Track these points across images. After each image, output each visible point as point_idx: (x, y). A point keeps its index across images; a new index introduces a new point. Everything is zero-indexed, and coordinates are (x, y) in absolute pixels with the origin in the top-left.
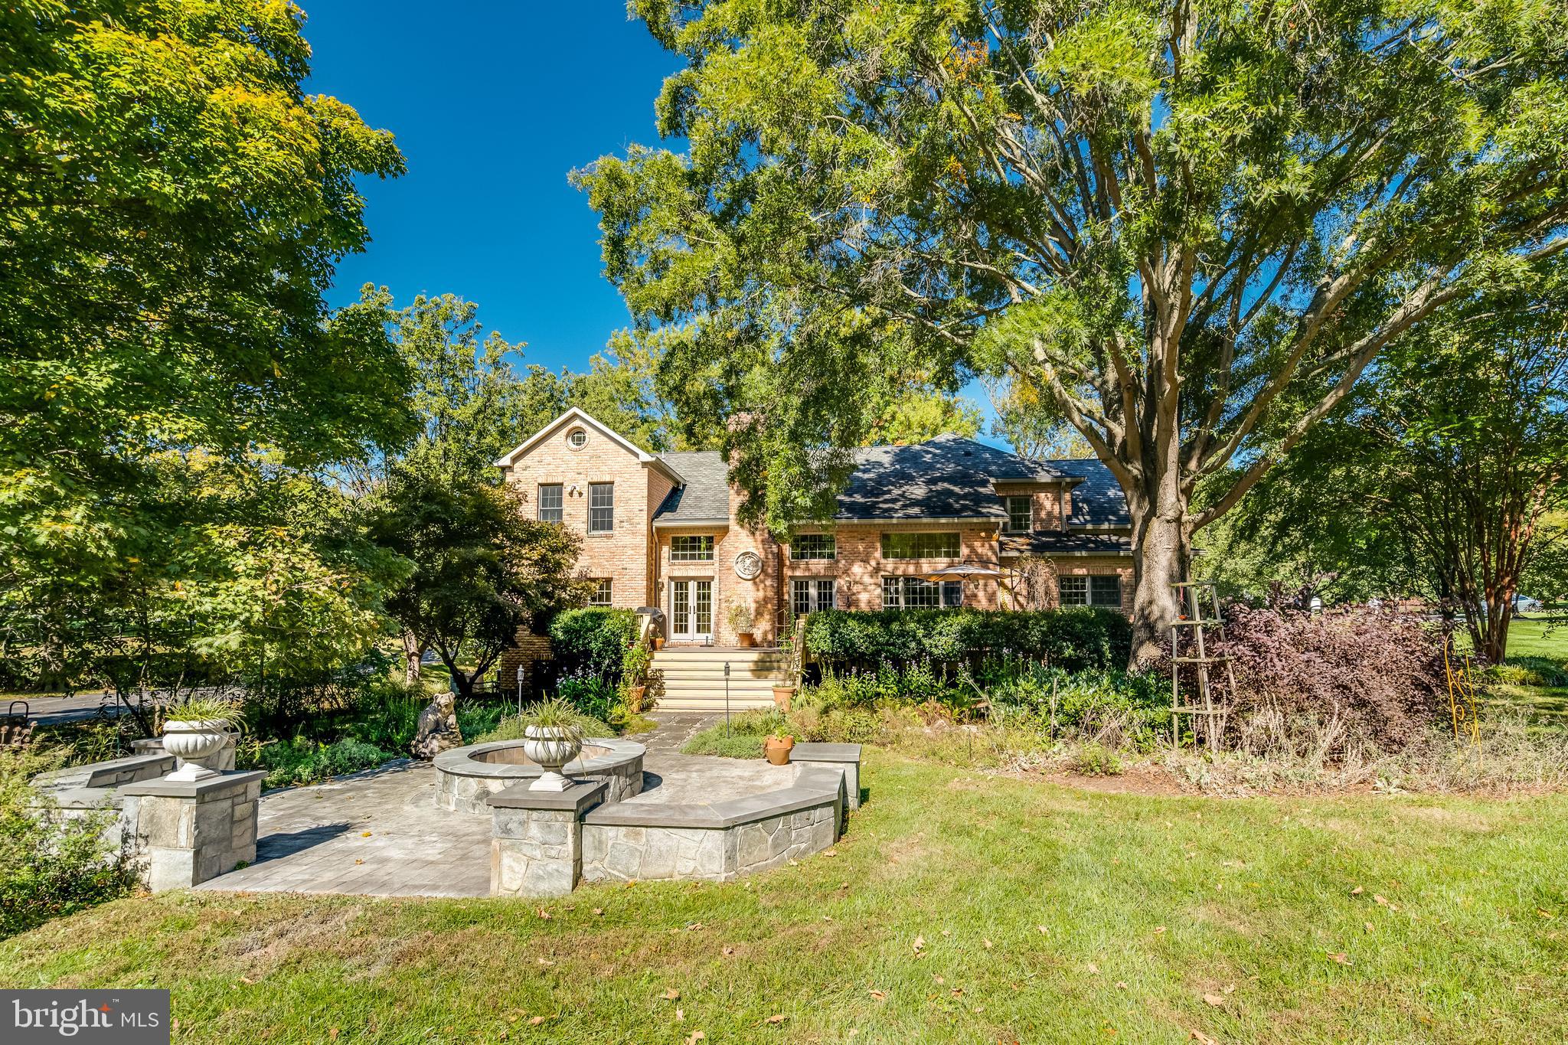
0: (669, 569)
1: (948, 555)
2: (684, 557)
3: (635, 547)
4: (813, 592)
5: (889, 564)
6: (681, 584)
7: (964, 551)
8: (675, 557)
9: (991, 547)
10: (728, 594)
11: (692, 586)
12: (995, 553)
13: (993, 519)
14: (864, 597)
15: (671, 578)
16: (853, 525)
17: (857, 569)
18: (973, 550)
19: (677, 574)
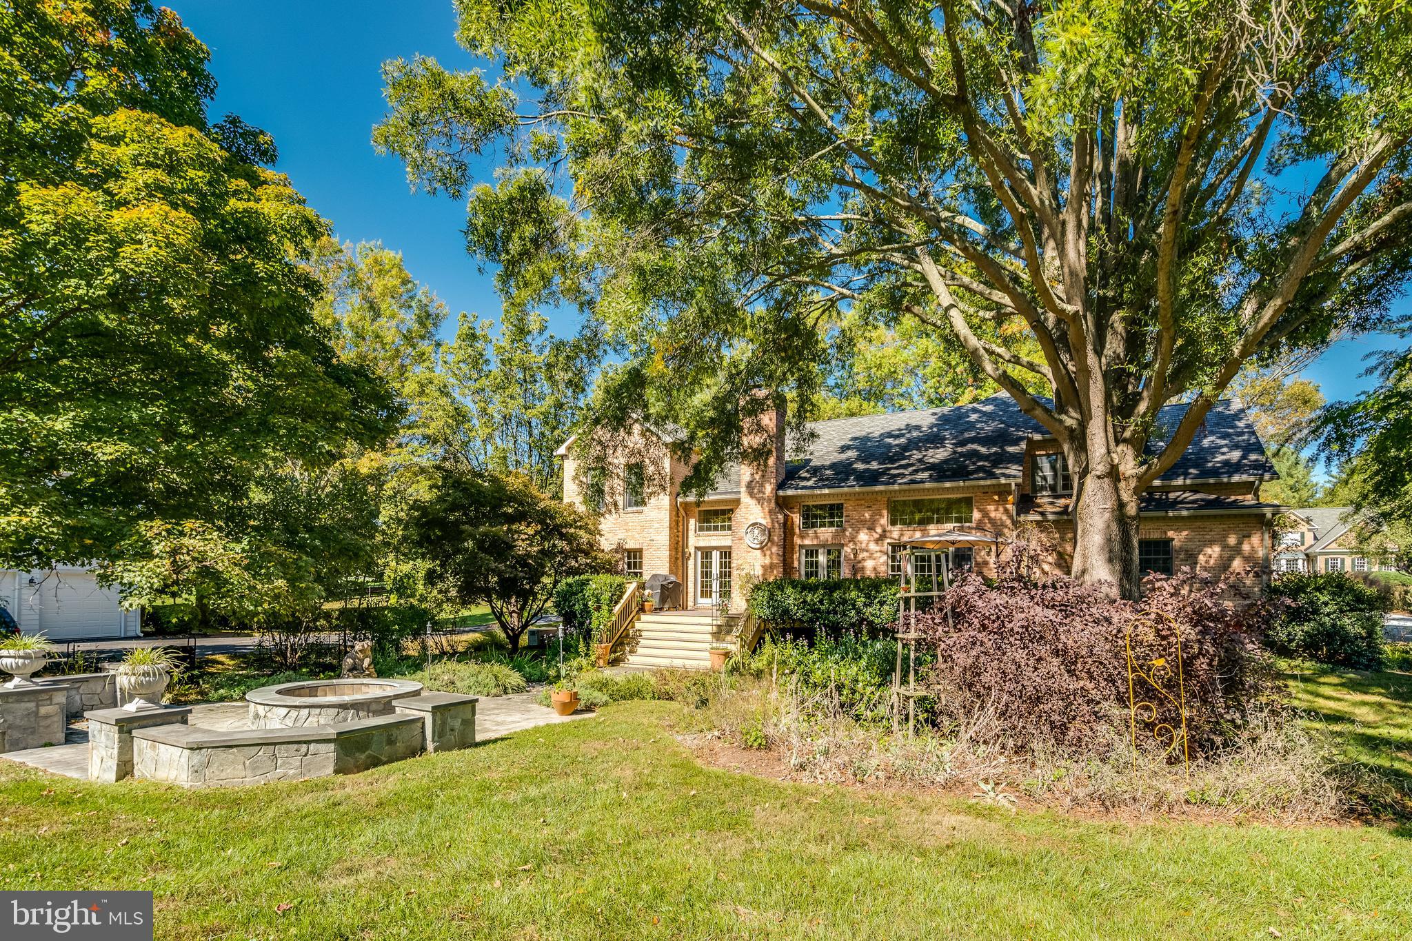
0: (696, 539)
1: (959, 520)
2: (709, 529)
3: (660, 521)
4: (822, 559)
5: (895, 532)
6: (706, 552)
7: (976, 515)
8: (701, 529)
9: (1006, 511)
10: (740, 562)
11: (716, 555)
12: (1011, 517)
13: (1003, 481)
14: (869, 564)
15: (697, 548)
16: (855, 494)
17: (863, 536)
18: (985, 514)
19: (702, 544)
